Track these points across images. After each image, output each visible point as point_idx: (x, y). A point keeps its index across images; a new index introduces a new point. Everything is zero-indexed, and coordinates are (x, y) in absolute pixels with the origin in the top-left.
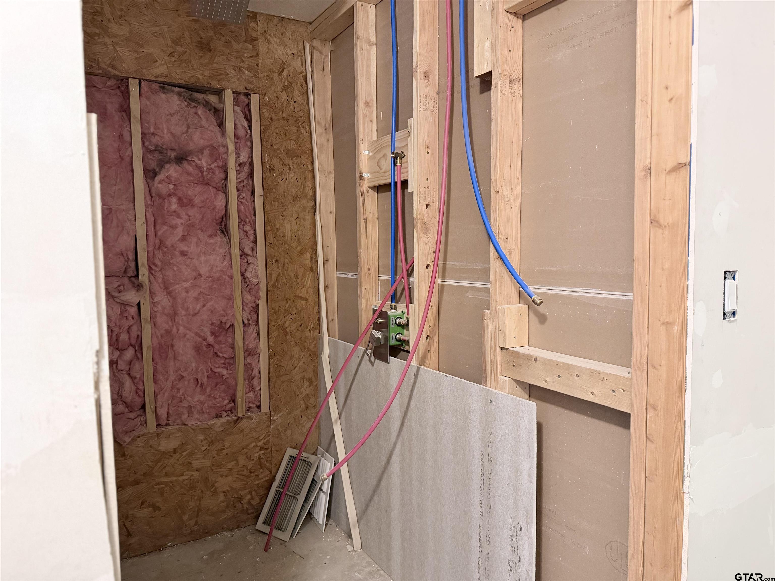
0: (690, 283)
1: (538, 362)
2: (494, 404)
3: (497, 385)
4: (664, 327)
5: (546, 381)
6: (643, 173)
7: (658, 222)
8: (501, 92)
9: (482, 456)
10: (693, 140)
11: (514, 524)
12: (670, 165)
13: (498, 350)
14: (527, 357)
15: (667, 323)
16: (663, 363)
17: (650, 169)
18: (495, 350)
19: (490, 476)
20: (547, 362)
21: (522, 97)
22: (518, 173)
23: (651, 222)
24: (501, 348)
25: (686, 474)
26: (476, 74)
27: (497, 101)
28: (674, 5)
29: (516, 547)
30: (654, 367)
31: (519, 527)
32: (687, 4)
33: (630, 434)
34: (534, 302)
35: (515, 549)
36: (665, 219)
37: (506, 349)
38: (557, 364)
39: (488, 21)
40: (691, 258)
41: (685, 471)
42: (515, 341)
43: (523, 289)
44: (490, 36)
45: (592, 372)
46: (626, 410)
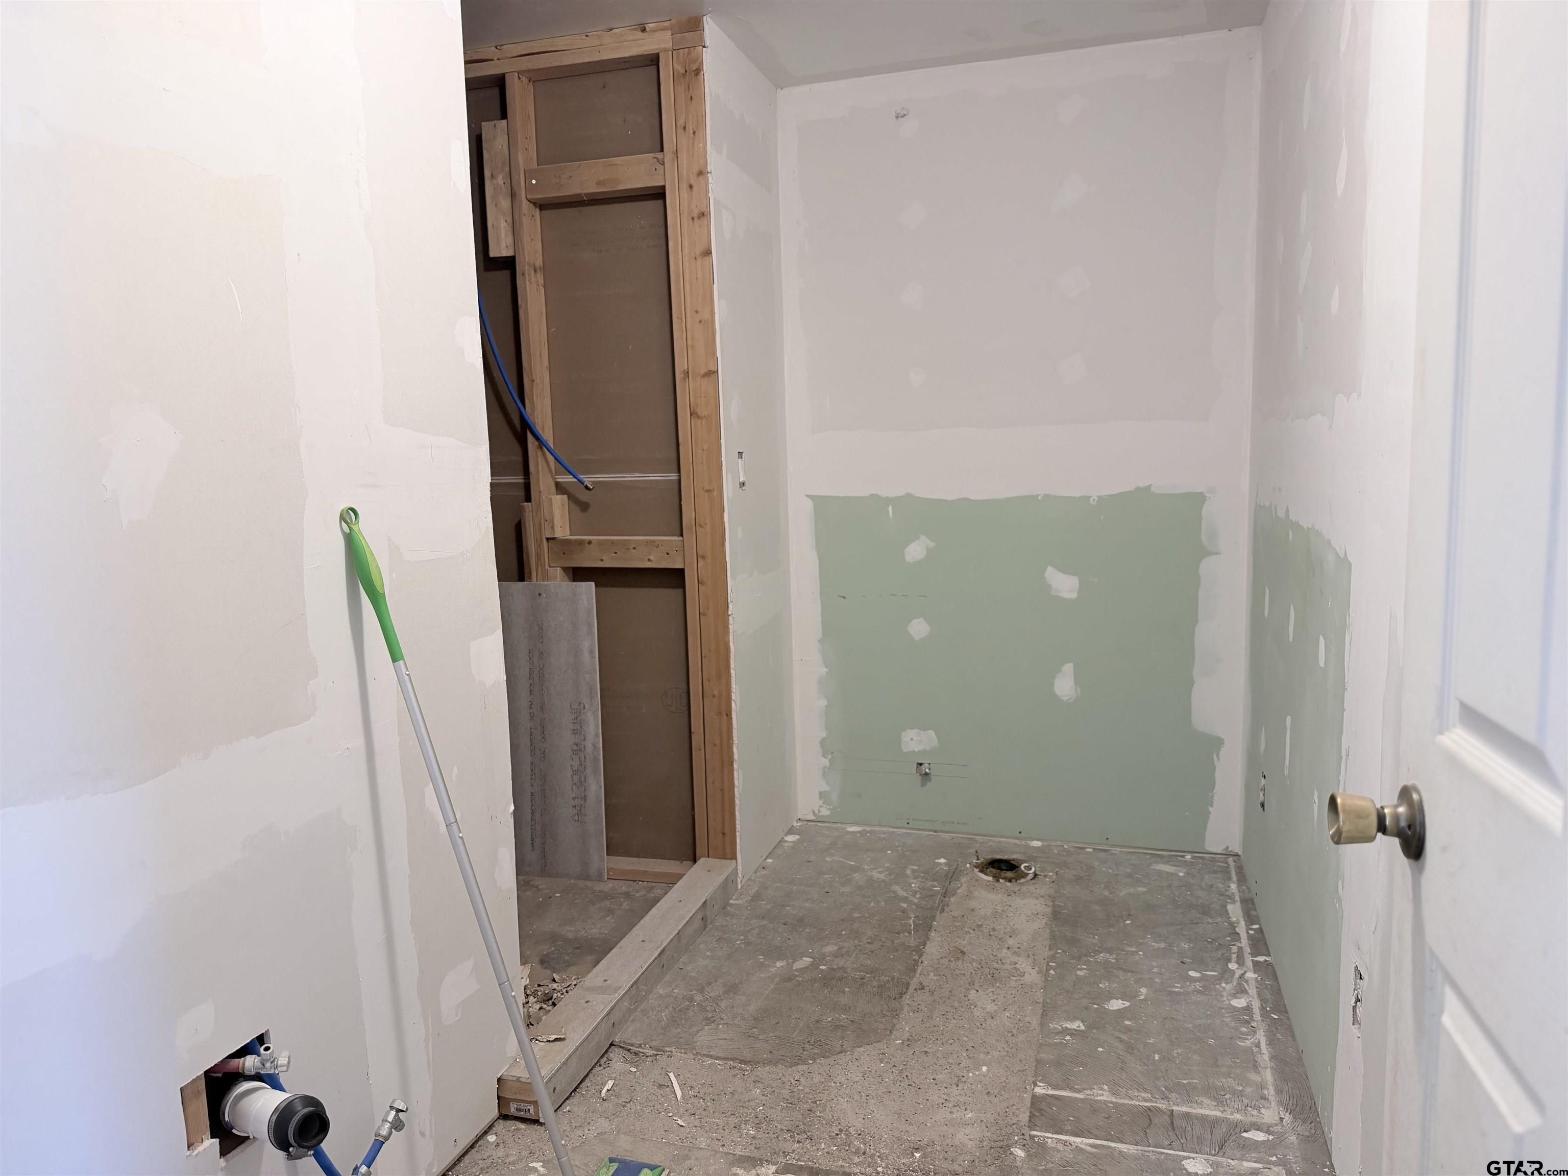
0: (723, 459)
1: (591, 545)
2: (544, 596)
3: (546, 577)
4: (707, 494)
5: (602, 560)
6: (682, 375)
7: (696, 414)
8: (529, 281)
9: (531, 655)
10: (719, 354)
11: (575, 706)
12: (703, 371)
13: (545, 541)
14: (581, 543)
15: (708, 491)
16: (708, 522)
17: (688, 372)
18: (542, 542)
19: (541, 672)
20: (601, 543)
21: (544, 286)
22: (546, 363)
23: (691, 415)
24: (548, 539)
25: (729, 601)
26: (492, 255)
27: (525, 288)
28: (698, 250)
29: (579, 728)
30: (701, 526)
31: (582, 705)
32: (708, 253)
33: (683, 586)
34: (587, 488)
35: (578, 730)
36: (702, 411)
37: (554, 539)
38: (613, 542)
39: (505, 203)
40: (723, 441)
41: (729, 599)
42: (562, 531)
43: (575, 477)
44: (510, 219)
45: (647, 542)
46: (680, 566)
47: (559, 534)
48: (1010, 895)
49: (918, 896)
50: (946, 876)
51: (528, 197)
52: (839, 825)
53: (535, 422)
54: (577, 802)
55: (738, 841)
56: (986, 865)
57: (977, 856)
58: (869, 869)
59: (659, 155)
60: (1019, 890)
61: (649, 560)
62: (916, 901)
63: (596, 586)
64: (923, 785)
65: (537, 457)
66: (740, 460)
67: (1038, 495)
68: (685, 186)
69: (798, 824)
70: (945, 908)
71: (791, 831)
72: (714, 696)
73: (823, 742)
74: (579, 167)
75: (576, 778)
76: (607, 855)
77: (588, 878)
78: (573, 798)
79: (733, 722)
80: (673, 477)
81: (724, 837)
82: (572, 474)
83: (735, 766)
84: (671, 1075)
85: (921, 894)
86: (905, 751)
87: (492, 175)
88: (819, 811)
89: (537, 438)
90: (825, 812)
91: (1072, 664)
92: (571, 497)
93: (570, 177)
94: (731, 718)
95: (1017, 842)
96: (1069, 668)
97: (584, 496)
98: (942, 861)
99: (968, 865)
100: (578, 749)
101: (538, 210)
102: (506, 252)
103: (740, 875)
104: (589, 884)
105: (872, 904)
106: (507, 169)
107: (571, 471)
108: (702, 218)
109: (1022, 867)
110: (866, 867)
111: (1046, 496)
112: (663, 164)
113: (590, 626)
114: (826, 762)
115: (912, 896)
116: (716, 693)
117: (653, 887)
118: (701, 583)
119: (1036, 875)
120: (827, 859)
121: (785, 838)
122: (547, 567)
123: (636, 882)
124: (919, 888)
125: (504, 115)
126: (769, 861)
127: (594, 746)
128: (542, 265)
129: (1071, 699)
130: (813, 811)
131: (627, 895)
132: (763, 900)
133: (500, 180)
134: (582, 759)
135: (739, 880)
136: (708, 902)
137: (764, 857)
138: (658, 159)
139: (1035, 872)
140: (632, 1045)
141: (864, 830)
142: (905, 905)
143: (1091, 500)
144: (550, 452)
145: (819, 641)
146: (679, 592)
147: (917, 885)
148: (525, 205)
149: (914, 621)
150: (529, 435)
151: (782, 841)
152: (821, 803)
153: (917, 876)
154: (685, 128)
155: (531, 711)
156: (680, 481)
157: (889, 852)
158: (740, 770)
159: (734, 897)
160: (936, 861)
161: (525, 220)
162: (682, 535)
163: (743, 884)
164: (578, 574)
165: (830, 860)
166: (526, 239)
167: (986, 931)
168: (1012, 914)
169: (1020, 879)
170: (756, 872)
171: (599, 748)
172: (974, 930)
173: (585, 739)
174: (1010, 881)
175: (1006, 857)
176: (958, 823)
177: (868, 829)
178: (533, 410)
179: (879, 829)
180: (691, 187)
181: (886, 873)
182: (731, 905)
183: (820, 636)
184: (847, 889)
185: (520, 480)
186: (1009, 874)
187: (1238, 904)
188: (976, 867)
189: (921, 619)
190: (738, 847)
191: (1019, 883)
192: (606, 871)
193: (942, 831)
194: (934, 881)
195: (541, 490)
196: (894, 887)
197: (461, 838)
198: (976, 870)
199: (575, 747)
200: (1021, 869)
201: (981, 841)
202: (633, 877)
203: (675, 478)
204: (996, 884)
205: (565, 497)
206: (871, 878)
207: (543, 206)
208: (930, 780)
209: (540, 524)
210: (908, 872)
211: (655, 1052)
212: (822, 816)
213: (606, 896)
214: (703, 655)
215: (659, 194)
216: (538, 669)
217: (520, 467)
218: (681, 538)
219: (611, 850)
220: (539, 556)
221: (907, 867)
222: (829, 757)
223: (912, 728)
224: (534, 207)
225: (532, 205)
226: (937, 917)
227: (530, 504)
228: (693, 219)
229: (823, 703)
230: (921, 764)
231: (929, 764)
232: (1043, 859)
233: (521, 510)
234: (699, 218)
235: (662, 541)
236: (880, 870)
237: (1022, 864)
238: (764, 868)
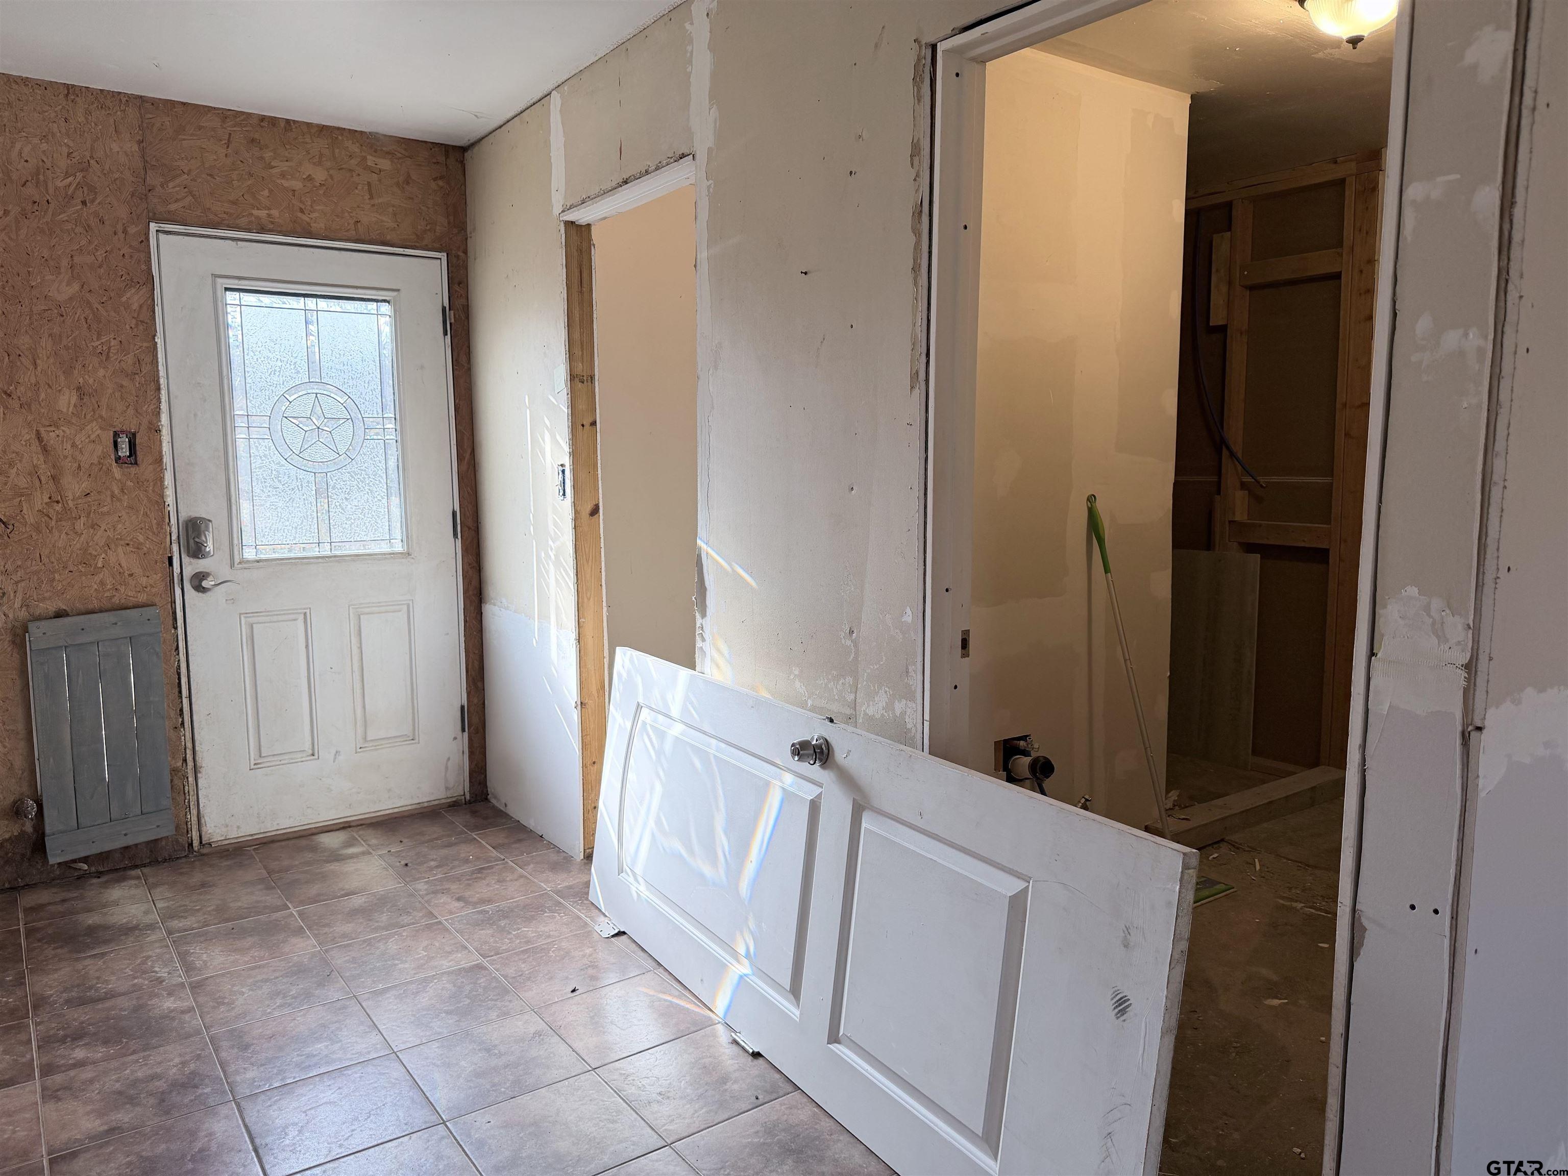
1: (1262, 528)
2: (1223, 561)
3: (1225, 548)
6: (1341, 407)
7: (1349, 435)
8: (1235, 340)
11: (1238, 642)
12: (1358, 403)
13: (1227, 522)
14: (1254, 526)
15: (1353, 492)
16: (1350, 515)
17: (1345, 405)
18: (1225, 523)
19: (1216, 615)
20: (1268, 527)
21: (1247, 344)
23: (1345, 435)
24: (1230, 522)
26: (1213, 324)
27: (1232, 347)
28: (1365, 315)
29: (1239, 658)
30: (1343, 517)
32: (1370, 318)
33: (1328, 563)
34: (1262, 486)
36: (1355, 433)
37: (1234, 521)
38: (1278, 527)
39: (1224, 289)
42: (1240, 515)
43: (1253, 478)
44: (1226, 300)
45: (1303, 527)
46: (1328, 547)
47: (1238, 518)
51: (1241, 283)
53: (1230, 440)
54: (1233, 711)
59: (1339, 250)
61: (1304, 541)
63: (1261, 558)
65: (1228, 462)
68: (1357, 271)
74: (1280, 261)
75: (1234, 694)
76: (1252, 754)
77: (1236, 766)
78: (1231, 708)
80: (1327, 480)
82: (1251, 476)
84: (1256, 860)
87: (1217, 270)
89: (1230, 450)
92: (1251, 493)
93: (1273, 268)
97: (1260, 492)
100: (1238, 674)
101: (1248, 292)
102: (1221, 323)
104: (1236, 770)
106: (1228, 265)
108: (1370, 293)
112: (1341, 257)
113: (1254, 586)
118: (1342, 561)
122: (1227, 541)
125: (1229, 229)
127: (1249, 672)
128: (1247, 330)
133: (1222, 272)
134: (1240, 681)
138: (1337, 253)
140: (1236, 843)
144: (1237, 460)
146: (1324, 566)
148: (1238, 289)
150: (1224, 448)
154: (1360, 230)
156: (1332, 482)
161: (1237, 299)
162: (1330, 524)
164: (1250, 548)
166: (1237, 311)
171: (1253, 674)
173: (1243, 666)
178: (1228, 429)
180: (1361, 271)
185: (1216, 479)
192: (1250, 764)
195: (1229, 486)
197: (1132, 668)
199: (1235, 672)
203: (1329, 481)
205: (1247, 492)
207: (1251, 288)
209: (1225, 510)
211: (1250, 850)
215: (1337, 276)
216: (1213, 613)
217: (1217, 470)
218: (1329, 526)
219: (1256, 751)
220: (1222, 533)
224: (1245, 290)
225: (1243, 289)
227: (1219, 496)
228: (1361, 294)
233: (1212, 501)
235: (1314, 527)
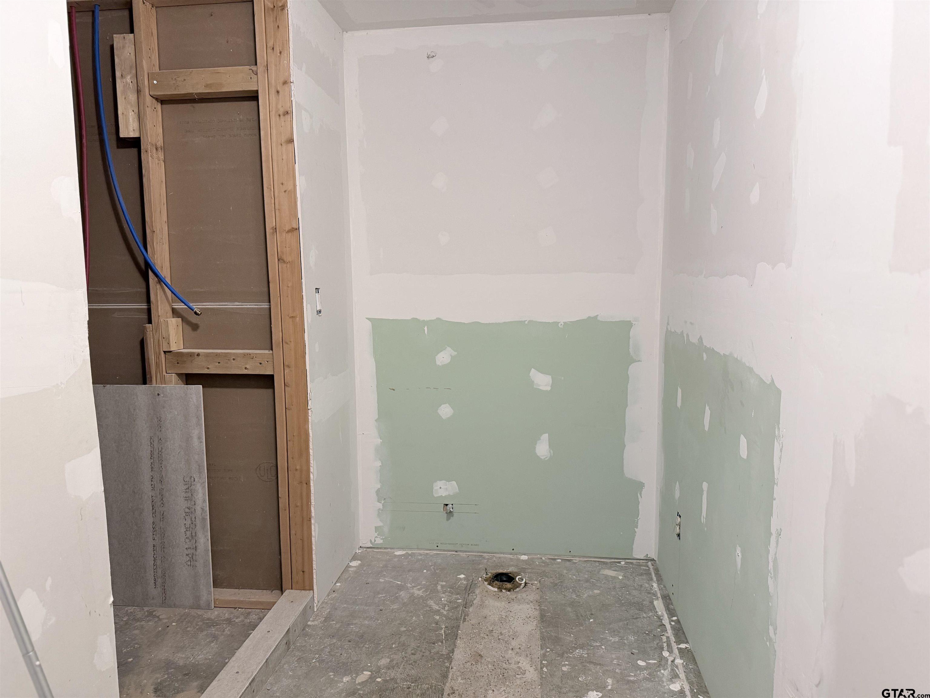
0: (304, 294)
1: (200, 357)
2: (162, 395)
3: (163, 381)
4: (291, 320)
5: (208, 368)
6: (272, 231)
7: (283, 260)
8: (151, 156)
9: (152, 440)
10: (300, 216)
11: (187, 479)
12: (287, 228)
13: (162, 353)
14: (191, 355)
15: (292, 317)
16: (292, 340)
17: (276, 229)
18: (160, 354)
19: (160, 453)
20: (207, 355)
21: (164, 161)
22: (165, 218)
23: (278, 259)
24: (165, 352)
25: (309, 399)
26: (122, 135)
27: (148, 162)
28: (284, 139)
29: (190, 495)
30: (287, 343)
31: (193, 478)
32: (291, 141)
33: (274, 389)
34: (196, 313)
35: (190, 497)
36: (287, 258)
37: (170, 352)
38: (217, 355)
39: (133, 97)
40: (303, 280)
41: (308, 397)
42: (176, 346)
43: (186, 305)
44: (136, 110)
45: (244, 355)
46: (270, 373)
47: (174, 348)
48: (510, 602)
49: (447, 608)
50: (466, 589)
51: (151, 93)
52: (389, 550)
53: (155, 263)
54: (189, 551)
55: (314, 576)
56: (492, 579)
57: (487, 572)
58: (410, 587)
59: (254, 68)
60: (516, 598)
61: (246, 368)
62: (445, 613)
63: (203, 388)
64: (448, 519)
65: (157, 289)
66: (317, 294)
67: (525, 321)
68: (273, 91)
69: (360, 551)
70: (466, 617)
71: (354, 558)
72: (296, 470)
73: (378, 492)
74: (191, 73)
75: (188, 533)
76: (213, 588)
77: (199, 607)
78: (186, 549)
79: (311, 489)
80: (265, 306)
81: (304, 574)
82: (183, 303)
83: (313, 521)
85: (448, 607)
86: (436, 496)
87: (122, 75)
88: (375, 541)
89: (156, 275)
90: (379, 541)
91: (547, 434)
92: (185, 320)
93: (184, 80)
94: (310, 486)
95: (511, 556)
96: (545, 436)
97: (194, 319)
98: (462, 576)
99: (480, 579)
100: (190, 512)
101: (159, 104)
102: (132, 135)
103: (316, 601)
104: (200, 612)
105: (414, 618)
106: (134, 71)
107: (184, 301)
108: (286, 116)
109: (517, 579)
110: (409, 585)
111: (530, 321)
112: (257, 74)
113: (198, 418)
114: (380, 506)
115: (442, 608)
116: (298, 467)
117: (249, 614)
118: (287, 386)
119: (526, 583)
120: (381, 580)
121: (350, 564)
122: (164, 373)
123: (236, 610)
124: (447, 601)
125: (131, 30)
126: (338, 584)
127: (203, 509)
128: (162, 145)
129: (546, 458)
130: (371, 541)
131: (229, 621)
132: (333, 621)
133: (128, 79)
134: (193, 519)
135: (315, 605)
136: (291, 630)
137: (334, 583)
138: (253, 71)
139: (525, 582)
141: (407, 553)
142: (438, 617)
143: (560, 324)
144: (166, 286)
145: (376, 420)
146: (270, 391)
147: (446, 599)
148: (148, 99)
149: (443, 406)
150: (150, 273)
151: (348, 566)
152: (376, 535)
153: (445, 591)
154: (273, 49)
155: (152, 483)
156: (270, 308)
157: (425, 571)
158: (316, 524)
159: (311, 619)
160: (458, 576)
161: (148, 111)
162: (272, 350)
163: (318, 607)
164: (190, 379)
165: (383, 580)
166: (149, 125)
167: (496, 635)
168: (512, 619)
169: (516, 588)
170: (328, 595)
171: (206, 511)
172: (487, 635)
173: (195, 504)
174: (509, 591)
175: (505, 571)
176: (472, 545)
177: (410, 552)
178: (154, 253)
179: (418, 552)
180: (278, 92)
181: (423, 590)
182: (309, 626)
183: (377, 417)
184: (395, 606)
185: (144, 306)
186: (509, 585)
187: (660, 599)
188: (486, 580)
189: (447, 405)
190: (315, 581)
191: (515, 592)
192: (213, 601)
193: (461, 551)
194: (457, 594)
195: (160, 314)
196: (429, 602)
197: (39, 665)
198: (486, 583)
199: (187, 510)
200: (516, 580)
201: (487, 557)
202: (234, 606)
203: (266, 306)
204: (500, 594)
205: (180, 319)
206: (413, 594)
207: (163, 101)
208: (453, 516)
209: (159, 340)
210: (439, 587)
212: (377, 544)
213: (211, 623)
214: (288, 439)
215: (253, 96)
216: (157, 451)
217: (144, 297)
218: (271, 352)
219: (216, 584)
220: (158, 365)
221: (438, 584)
222: (383, 502)
223: (440, 480)
224: (156, 102)
225: (154, 100)
226: (461, 626)
227: (151, 325)
228: (279, 115)
229: (379, 464)
230: (447, 505)
231: (452, 504)
232: (529, 571)
233: (143, 331)
234: (284, 115)
235: (256, 354)
236: (419, 587)
237: (516, 577)
238: (334, 591)
